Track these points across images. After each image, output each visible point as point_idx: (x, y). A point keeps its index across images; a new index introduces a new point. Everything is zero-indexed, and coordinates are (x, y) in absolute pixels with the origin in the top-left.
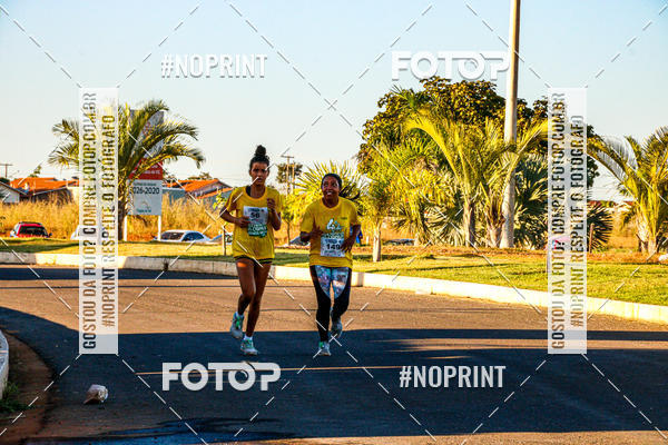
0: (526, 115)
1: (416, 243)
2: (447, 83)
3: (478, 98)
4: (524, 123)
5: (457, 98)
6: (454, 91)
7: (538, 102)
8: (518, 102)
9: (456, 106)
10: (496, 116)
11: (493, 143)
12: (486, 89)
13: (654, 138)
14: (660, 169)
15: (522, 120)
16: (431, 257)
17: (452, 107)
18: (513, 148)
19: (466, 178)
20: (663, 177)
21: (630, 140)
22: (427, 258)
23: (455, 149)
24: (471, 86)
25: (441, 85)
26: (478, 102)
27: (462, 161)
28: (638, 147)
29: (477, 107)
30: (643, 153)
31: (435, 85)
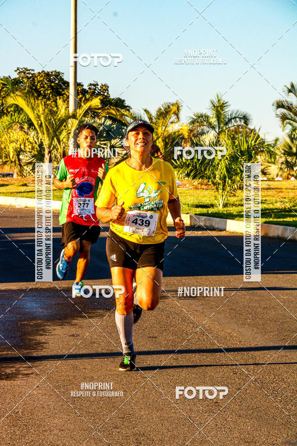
0: (83, 93)
1: (15, 176)
2: (32, 72)
3: (53, 82)
4: (81, 98)
5: (38, 82)
6: (37, 77)
7: (91, 85)
8: (77, 85)
9: (38, 87)
10: (64, 94)
11: (62, 113)
12: (58, 76)
13: (160, 109)
14: (164, 128)
15: (81, 96)
16: (25, 185)
17: (36, 87)
18: (74, 116)
19: (46, 135)
20: (165, 134)
21: (146, 111)
22: (23, 185)
23: (39, 117)
24: (48, 75)
25: (29, 73)
26: (53, 84)
27: (43, 124)
28: (150, 115)
29: (52, 88)
30: (153, 118)
31: (25, 73)
